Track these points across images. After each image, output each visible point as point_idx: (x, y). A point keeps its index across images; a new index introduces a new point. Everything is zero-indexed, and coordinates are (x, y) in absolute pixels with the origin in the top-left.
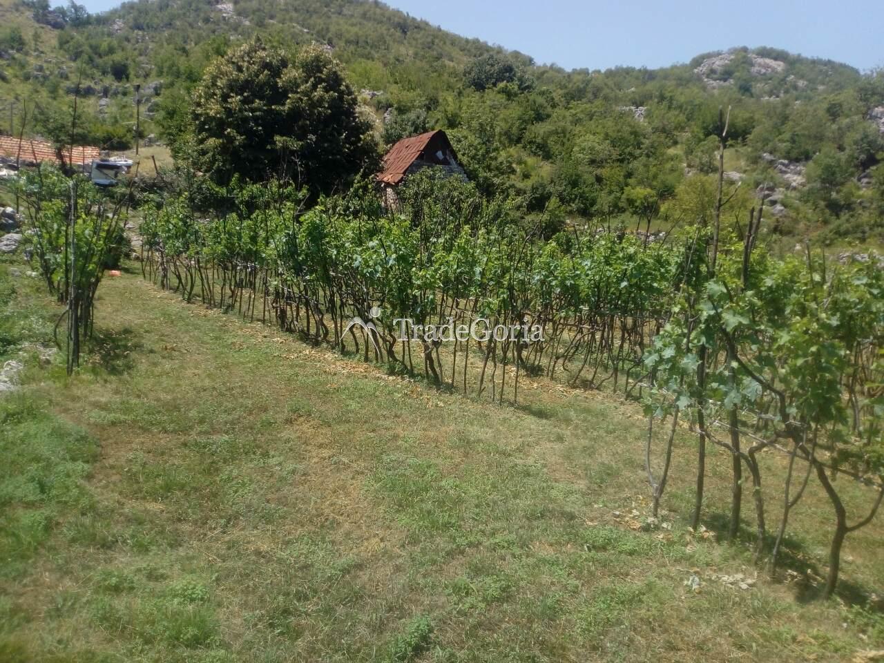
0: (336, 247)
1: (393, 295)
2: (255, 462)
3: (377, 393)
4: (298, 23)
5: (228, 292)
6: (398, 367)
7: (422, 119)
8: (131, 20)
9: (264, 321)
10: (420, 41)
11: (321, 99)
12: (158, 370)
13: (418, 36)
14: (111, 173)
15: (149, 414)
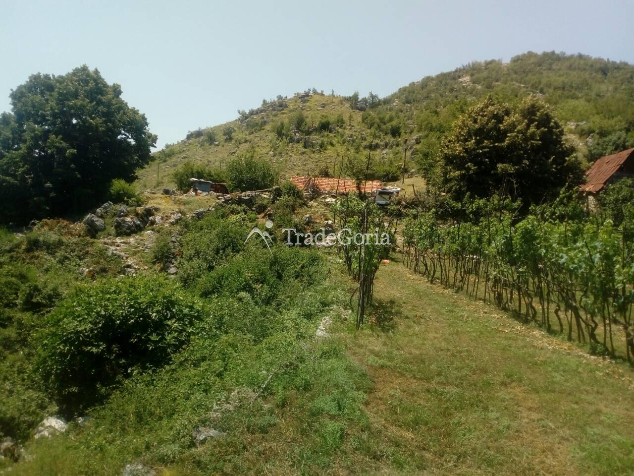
0: (545, 247)
1: (595, 288)
2: (478, 414)
3: (580, 370)
4: (517, 81)
5: (459, 276)
6: (600, 348)
7: (622, 139)
8: (404, 99)
9: (485, 300)
10: (619, 78)
11: (533, 134)
12: (411, 331)
13: (617, 75)
14: (387, 197)
15: (404, 363)
